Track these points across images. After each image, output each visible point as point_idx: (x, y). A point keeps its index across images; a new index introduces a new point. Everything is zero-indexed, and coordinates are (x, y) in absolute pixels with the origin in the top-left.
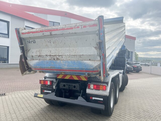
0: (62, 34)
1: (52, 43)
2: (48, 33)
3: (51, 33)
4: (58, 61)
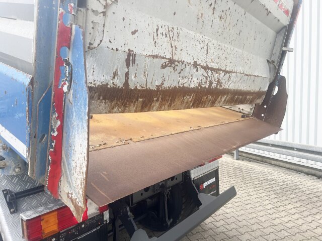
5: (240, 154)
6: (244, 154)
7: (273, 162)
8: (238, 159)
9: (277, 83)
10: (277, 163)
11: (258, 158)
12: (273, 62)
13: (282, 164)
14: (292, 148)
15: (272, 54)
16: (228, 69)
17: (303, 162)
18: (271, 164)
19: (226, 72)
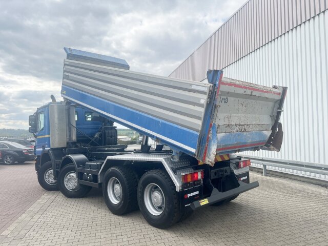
0: (259, 97)
1: (244, 106)
2: (249, 92)
3: (252, 93)
4: (245, 133)
5: (268, 172)
6: (271, 173)
7: (292, 177)
8: (266, 176)
9: (278, 126)
10: (295, 178)
11: (281, 175)
12: (274, 116)
13: (298, 178)
14: (302, 166)
15: (273, 112)
16: (248, 124)
17: (312, 175)
18: (290, 179)
19: (248, 125)
